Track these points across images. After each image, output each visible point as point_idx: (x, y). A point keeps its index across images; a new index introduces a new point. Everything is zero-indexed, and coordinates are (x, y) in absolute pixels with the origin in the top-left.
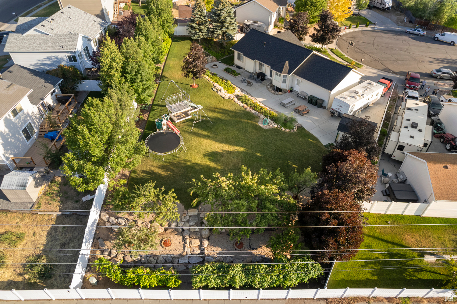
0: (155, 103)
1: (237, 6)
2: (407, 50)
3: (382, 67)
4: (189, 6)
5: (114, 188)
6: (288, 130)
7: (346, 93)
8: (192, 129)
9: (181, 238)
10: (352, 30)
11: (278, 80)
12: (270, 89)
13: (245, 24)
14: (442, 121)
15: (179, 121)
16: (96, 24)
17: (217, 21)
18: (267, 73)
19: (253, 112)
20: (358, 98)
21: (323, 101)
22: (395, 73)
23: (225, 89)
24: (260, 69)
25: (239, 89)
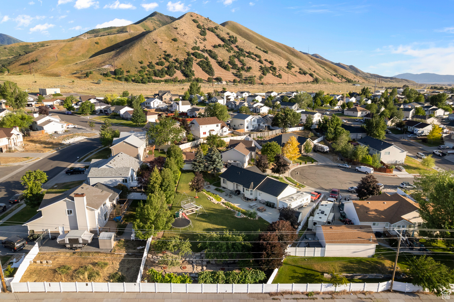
0: (173, 206)
1: (223, 152)
2: (336, 176)
3: (318, 187)
4: (192, 152)
5: (154, 244)
6: (252, 219)
7: (287, 198)
8: (196, 218)
9: (192, 266)
10: (302, 165)
11: (247, 193)
12: (243, 199)
13: (228, 163)
14: (346, 213)
15: (188, 214)
16: (136, 162)
17: (210, 161)
18: (241, 190)
19: (232, 210)
20: (293, 200)
21: (274, 204)
22: (326, 190)
23: (215, 199)
24: (237, 188)
25: (224, 199)
